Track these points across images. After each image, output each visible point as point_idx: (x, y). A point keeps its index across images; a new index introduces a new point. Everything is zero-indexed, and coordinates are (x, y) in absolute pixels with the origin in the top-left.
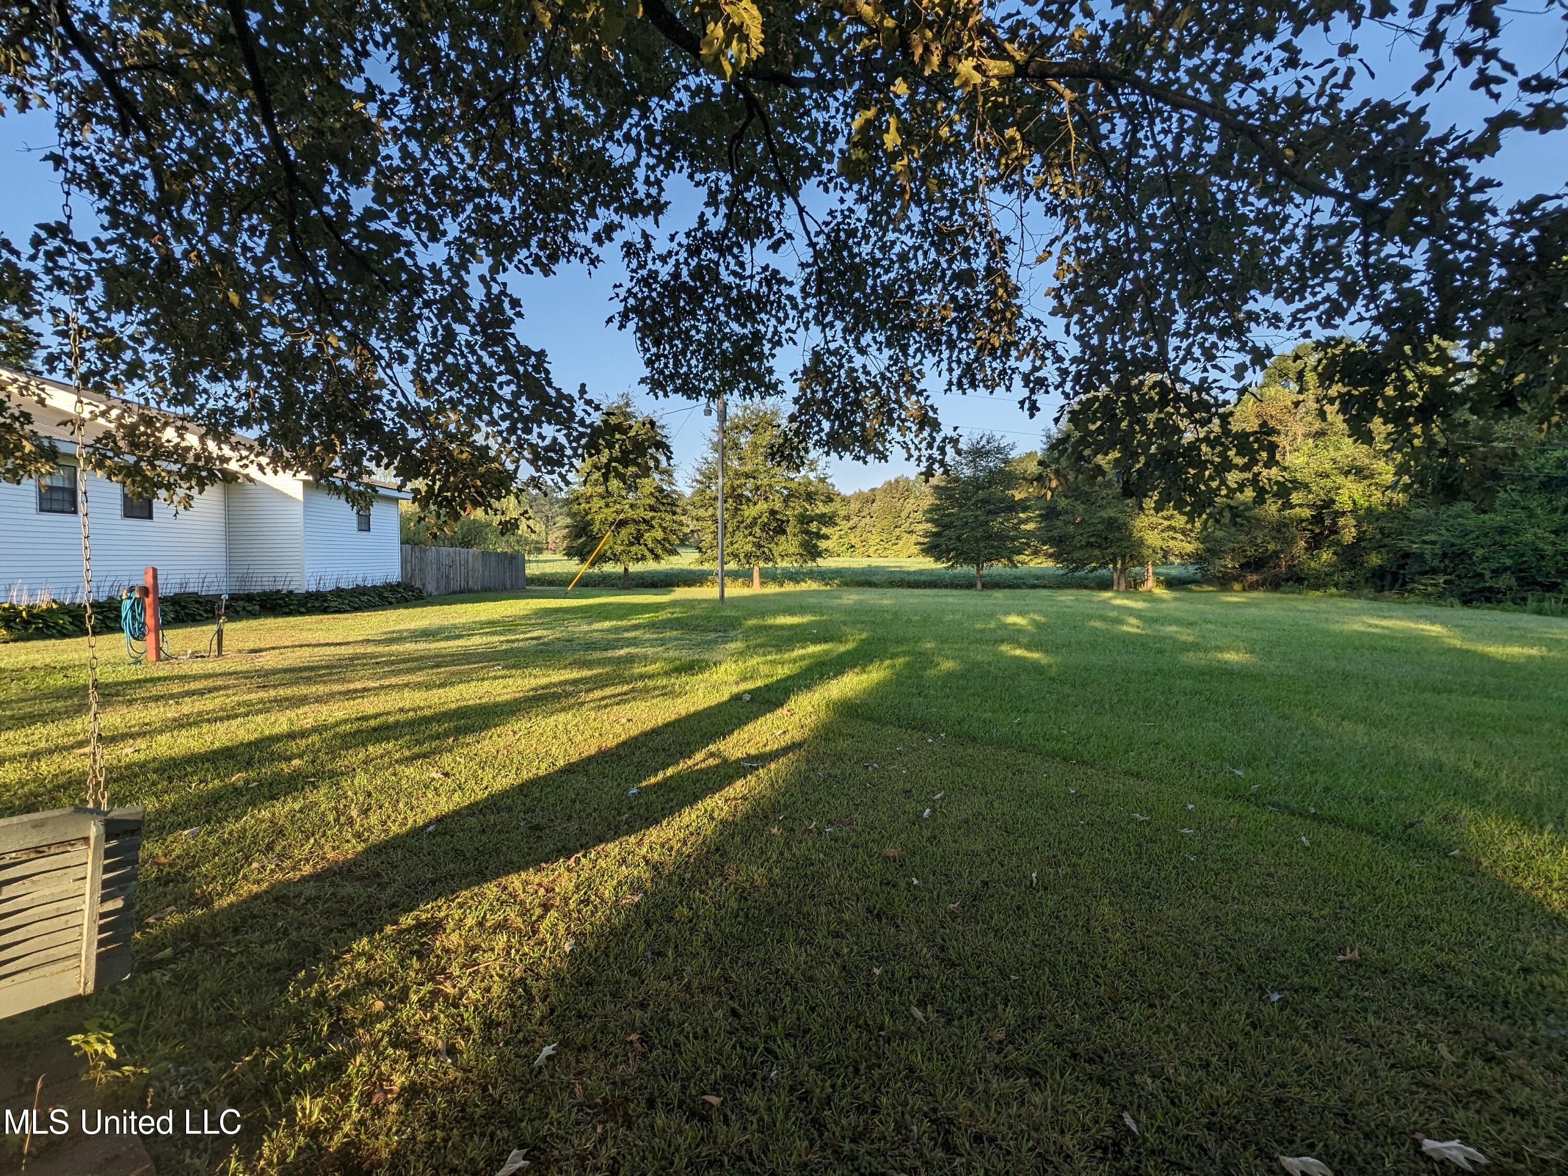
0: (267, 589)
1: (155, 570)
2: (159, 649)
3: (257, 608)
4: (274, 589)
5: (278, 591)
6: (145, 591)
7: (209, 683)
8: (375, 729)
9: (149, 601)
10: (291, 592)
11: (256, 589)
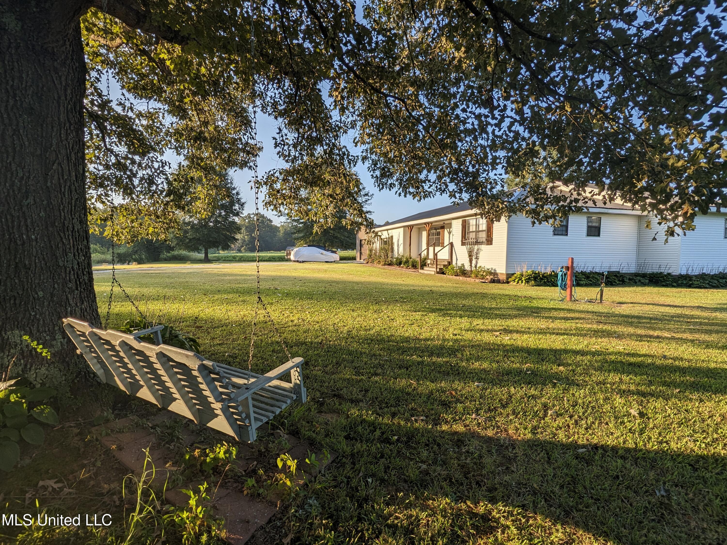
0: (655, 271)
1: (572, 259)
2: (571, 295)
3: (647, 281)
4: (659, 271)
5: (661, 273)
6: (567, 268)
7: (577, 315)
8: (630, 364)
9: (569, 273)
10: (669, 274)
11: (649, 271)
